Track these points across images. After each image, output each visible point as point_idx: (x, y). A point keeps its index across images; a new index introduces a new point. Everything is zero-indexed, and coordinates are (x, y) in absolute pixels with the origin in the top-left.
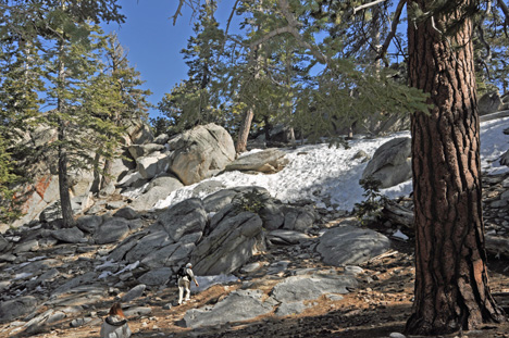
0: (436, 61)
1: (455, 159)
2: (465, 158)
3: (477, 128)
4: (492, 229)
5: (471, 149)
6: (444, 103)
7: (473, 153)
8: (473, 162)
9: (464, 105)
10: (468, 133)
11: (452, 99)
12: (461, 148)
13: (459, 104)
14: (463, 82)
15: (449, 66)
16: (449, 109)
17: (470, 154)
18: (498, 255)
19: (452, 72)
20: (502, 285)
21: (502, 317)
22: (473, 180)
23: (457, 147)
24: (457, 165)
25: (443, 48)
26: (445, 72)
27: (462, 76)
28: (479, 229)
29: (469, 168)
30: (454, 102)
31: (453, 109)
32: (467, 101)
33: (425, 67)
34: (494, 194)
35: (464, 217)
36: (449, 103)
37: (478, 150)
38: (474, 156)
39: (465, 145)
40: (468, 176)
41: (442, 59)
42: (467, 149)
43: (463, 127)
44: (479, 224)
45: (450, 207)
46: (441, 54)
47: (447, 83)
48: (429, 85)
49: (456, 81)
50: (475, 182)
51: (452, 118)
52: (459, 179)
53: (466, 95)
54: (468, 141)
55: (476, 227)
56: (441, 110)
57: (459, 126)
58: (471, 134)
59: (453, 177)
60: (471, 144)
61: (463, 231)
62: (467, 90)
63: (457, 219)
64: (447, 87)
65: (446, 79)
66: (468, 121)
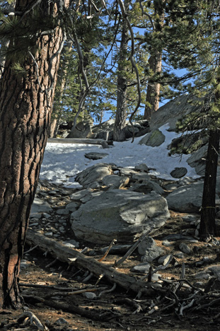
0: (25, 80)
1: (20, 166)
2: (27, 167)
3: (43, 146)
4: (50, 231)
5: (34, 161)
6: (22, 117)
7: (35, 164)
8: (33, 172)
9: (38, 122)
10: (35, 147)
11: (29, 115)
12: (26, 158)
13: (34, 121)
14: (42, 104)
15: (34, 88)
16: (25, 124)
17: (32, 165)
18: (45, 254)
19: (35, 93)
20: (39, 278)
21: (20, 305)
22: (29, 186)
23: (23, 156)
24: (19, 171)
25: (32, 70)
26: (30, 91)
27: (42, 99)
28: (23, 229)
29: (29, 176)
30: (31, 118)
31: (28, 124)
32: (41, 121)
33: (14, 81)
34: (62, 203)
35: (13, 216)
36: (26, 118)
37: (40, 163)
38: (35, 167)
39: (30, 156)
40: (26, 182)
41: (30, 80)
42: (31, 160)
43: (33, 141)
44: (24, 224)
45: (4, 205)
46: (30, 75)
47: (28, 101)
48: (14, 98)
49: (36, 102)
50: (30, 189)
51: (25, 131)
52: (18, 183)
53: (42, 115)
54: (33, 154)
55: (21, 226)
56: (19, 122)
57: (29, 140)
58: (38, 149)
59: (14, 180)
60: (35, 157)
61: (10, 228)
62: (43, 111)
63: (7, 216)
64: (28, 104)
65: (29, 98)
66: (38, 138)
